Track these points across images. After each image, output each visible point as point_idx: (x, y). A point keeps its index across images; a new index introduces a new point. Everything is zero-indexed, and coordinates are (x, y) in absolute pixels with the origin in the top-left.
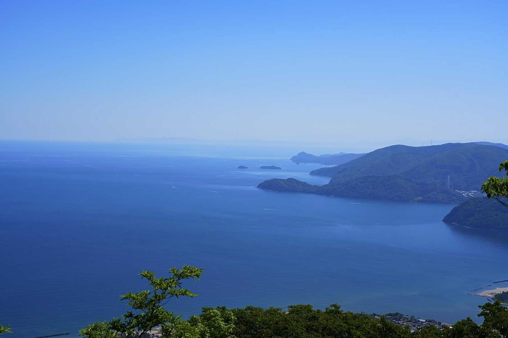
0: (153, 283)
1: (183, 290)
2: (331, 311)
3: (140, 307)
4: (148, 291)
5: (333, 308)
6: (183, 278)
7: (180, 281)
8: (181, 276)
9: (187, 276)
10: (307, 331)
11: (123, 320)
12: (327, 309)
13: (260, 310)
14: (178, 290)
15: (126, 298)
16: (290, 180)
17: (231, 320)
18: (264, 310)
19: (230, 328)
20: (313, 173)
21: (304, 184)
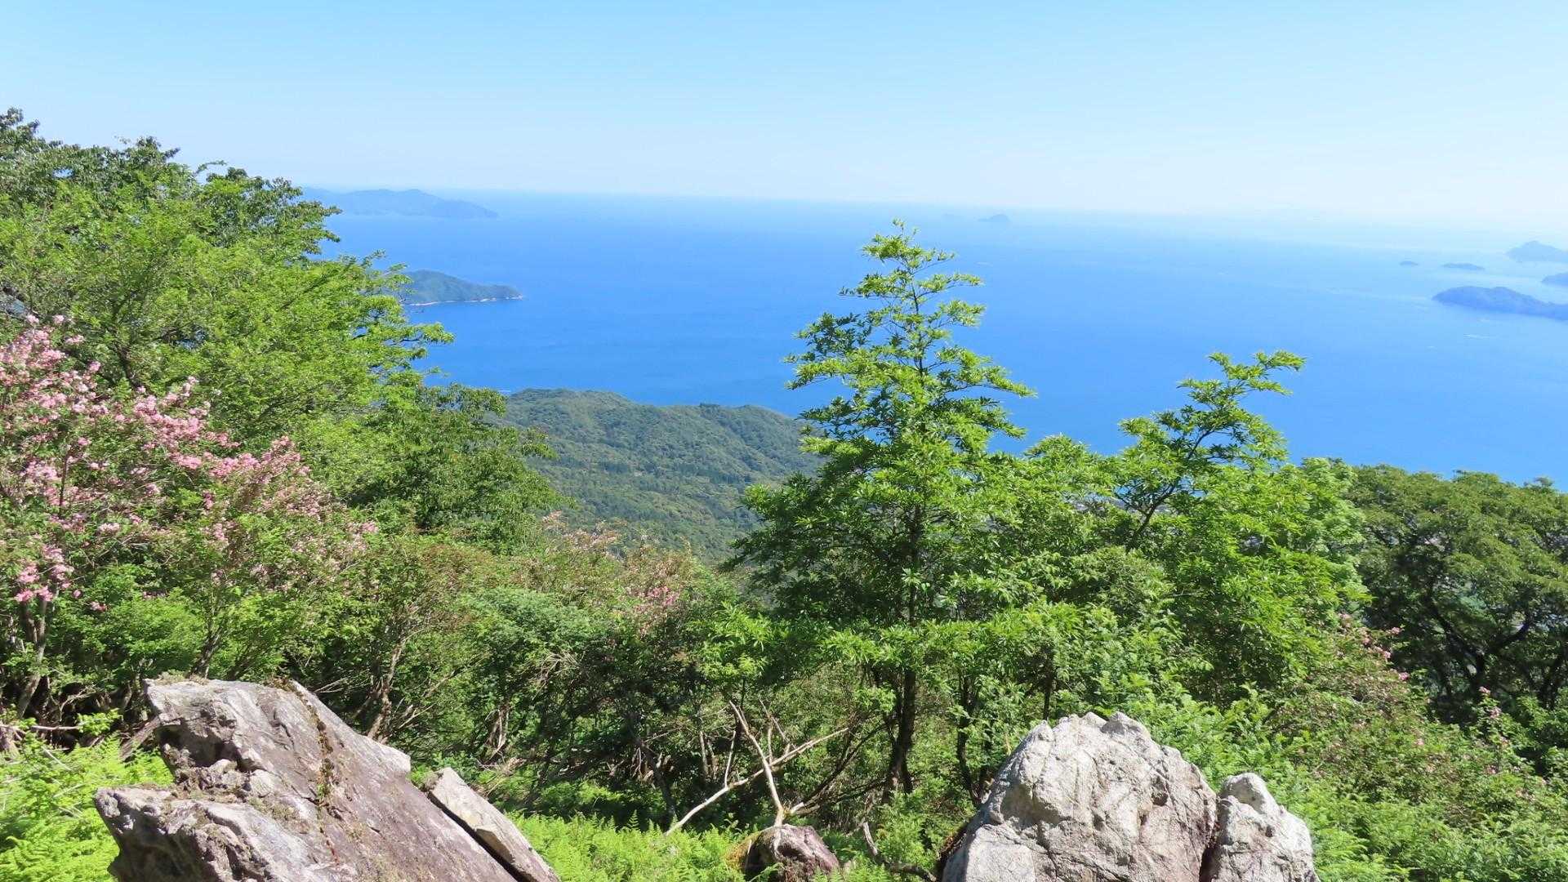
0: (1227, 369)
1: (1270, 382)
2: (1535, 489)
3: (1204, 400)
4: (1219, 379)
5: (1539, 484)
6: (1273, 366)
7: (1267, 372)
8: (1271, 364)
9: (1279, 365)
10: (1483, 511)
11: (1178, 415)
12: (1526, 484)
13: (1402, 472)
14: (1261, 382)
15: (1185, 385)
16: (1499, 291)
17: (1347, 477)
18: (1409, 475)
19: (1343, 486)
20: (1547, 280)
21: (1527, 300)
